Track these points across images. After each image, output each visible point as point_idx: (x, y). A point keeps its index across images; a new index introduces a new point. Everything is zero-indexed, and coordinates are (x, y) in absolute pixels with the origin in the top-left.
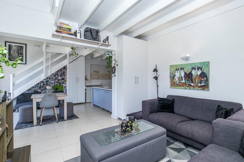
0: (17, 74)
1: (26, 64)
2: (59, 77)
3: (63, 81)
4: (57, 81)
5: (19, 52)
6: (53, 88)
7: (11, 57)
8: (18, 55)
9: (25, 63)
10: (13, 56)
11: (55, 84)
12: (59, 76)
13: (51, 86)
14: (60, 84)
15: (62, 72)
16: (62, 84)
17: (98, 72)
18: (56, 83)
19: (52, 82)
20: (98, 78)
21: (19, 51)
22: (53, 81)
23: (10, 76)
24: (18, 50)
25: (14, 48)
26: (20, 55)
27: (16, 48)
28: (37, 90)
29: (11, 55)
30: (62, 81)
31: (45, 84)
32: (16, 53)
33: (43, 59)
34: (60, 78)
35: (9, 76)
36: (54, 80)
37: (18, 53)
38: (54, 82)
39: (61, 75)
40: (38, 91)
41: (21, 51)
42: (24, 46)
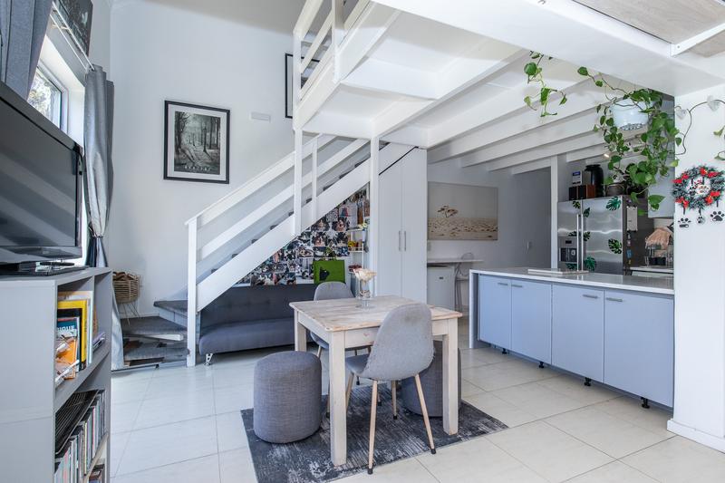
0: (209, 220)
1: (227, 182)
2: (330, 230)
3: (341, 244)
4: (323, 244)
5: (208, 140)
6: (312, 272)
7: (182, 156)
8: (205, 151)
9: (225, 179)
10: (187, 152)
11: (315, 256)
12: (330, 224)
13: (304, 263)
14: (331, 255)
15: (340, 213)
16: (339, 255)
17: (454, 212)
18: (319, 253)
19: (308, 248)
20: (454, 236)
21: (208, 134)
22: (309, 245)
23: (188, 227)
24: (205, 130)
25: (192, 126)
26: (210, 148)
27: (197, 124)
28: (261, 278)
29: (184, 151)
30: (339, 245)
31: (286, 254)
32: (197, 143)
33: (294, 159)
34: (332, 234)
35: (186, 224)
36: (314, 242)
37: (204, 143)
38: (315, 249)
39: (334, 223)
40: (262, 283)
41: (214, 135)
42: (223, 116)
